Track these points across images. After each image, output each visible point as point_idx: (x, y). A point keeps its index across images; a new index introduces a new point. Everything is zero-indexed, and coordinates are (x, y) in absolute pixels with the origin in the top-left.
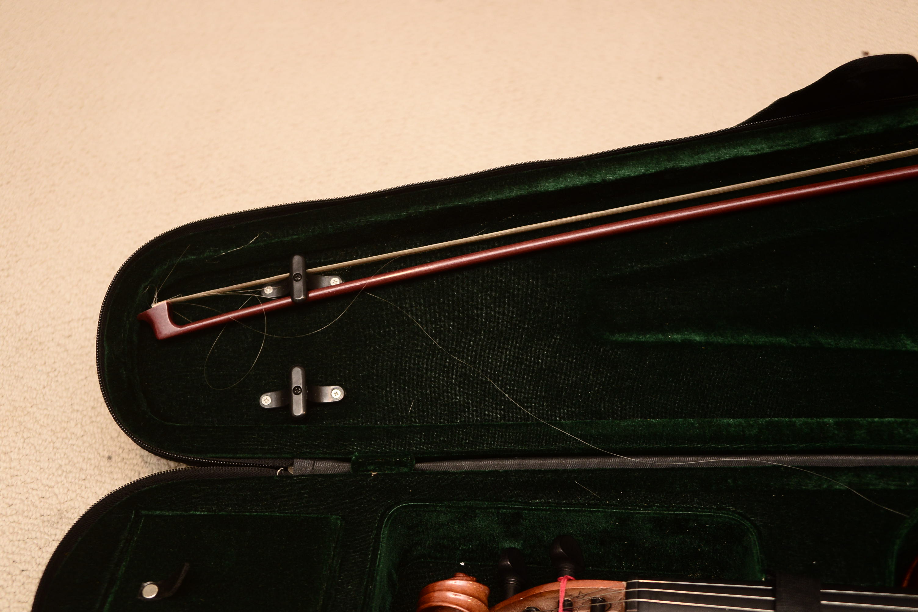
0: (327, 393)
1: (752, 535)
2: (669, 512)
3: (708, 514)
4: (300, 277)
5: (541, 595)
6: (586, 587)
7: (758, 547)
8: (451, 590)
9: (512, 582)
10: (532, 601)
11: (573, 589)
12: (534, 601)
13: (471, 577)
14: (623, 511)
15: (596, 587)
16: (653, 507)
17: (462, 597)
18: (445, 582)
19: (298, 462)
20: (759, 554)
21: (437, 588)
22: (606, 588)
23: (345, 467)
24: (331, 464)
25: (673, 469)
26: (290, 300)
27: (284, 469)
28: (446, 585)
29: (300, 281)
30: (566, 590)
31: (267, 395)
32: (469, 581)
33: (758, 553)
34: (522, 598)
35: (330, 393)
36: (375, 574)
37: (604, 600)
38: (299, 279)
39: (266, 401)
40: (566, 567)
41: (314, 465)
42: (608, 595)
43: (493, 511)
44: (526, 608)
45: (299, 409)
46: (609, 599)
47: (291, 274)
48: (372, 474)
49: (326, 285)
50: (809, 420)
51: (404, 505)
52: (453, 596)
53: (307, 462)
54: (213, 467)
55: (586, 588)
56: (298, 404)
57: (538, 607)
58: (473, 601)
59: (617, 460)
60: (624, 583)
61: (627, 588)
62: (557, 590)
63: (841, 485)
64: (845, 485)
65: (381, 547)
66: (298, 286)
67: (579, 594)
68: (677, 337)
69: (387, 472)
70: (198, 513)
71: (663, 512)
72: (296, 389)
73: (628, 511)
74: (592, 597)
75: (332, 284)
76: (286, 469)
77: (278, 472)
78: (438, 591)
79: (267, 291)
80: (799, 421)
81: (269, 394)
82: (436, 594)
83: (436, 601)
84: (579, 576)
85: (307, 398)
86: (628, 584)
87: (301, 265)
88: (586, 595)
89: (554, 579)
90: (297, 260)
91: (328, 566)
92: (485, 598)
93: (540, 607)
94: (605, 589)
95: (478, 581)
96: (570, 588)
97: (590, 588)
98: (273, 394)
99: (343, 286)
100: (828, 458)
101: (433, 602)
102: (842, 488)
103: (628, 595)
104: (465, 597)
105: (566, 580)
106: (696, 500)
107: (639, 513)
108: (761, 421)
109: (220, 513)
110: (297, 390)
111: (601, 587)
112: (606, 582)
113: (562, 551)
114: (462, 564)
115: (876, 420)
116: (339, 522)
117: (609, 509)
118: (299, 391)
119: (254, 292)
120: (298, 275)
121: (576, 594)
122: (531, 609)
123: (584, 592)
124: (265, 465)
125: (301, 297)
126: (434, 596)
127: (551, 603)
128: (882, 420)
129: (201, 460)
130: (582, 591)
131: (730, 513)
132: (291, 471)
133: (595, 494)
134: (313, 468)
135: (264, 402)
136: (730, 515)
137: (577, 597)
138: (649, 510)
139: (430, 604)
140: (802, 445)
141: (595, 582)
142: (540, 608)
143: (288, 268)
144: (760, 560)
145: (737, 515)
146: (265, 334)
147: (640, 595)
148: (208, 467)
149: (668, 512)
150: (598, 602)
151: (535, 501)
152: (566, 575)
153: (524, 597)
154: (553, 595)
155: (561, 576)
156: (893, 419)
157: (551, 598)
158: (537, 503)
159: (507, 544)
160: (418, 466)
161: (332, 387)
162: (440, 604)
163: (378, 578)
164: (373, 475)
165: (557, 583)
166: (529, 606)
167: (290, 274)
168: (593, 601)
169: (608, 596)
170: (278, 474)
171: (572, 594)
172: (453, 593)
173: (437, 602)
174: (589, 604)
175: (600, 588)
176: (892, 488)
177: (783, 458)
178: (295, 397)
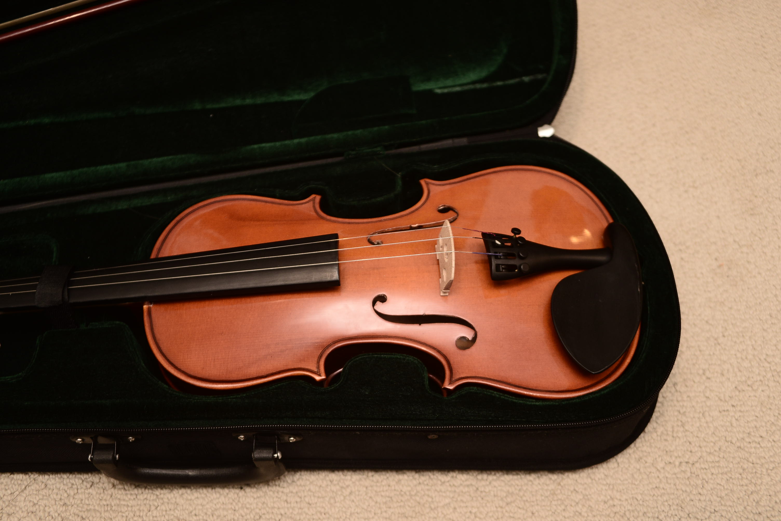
64: (125, 206)
102: (123, 208)
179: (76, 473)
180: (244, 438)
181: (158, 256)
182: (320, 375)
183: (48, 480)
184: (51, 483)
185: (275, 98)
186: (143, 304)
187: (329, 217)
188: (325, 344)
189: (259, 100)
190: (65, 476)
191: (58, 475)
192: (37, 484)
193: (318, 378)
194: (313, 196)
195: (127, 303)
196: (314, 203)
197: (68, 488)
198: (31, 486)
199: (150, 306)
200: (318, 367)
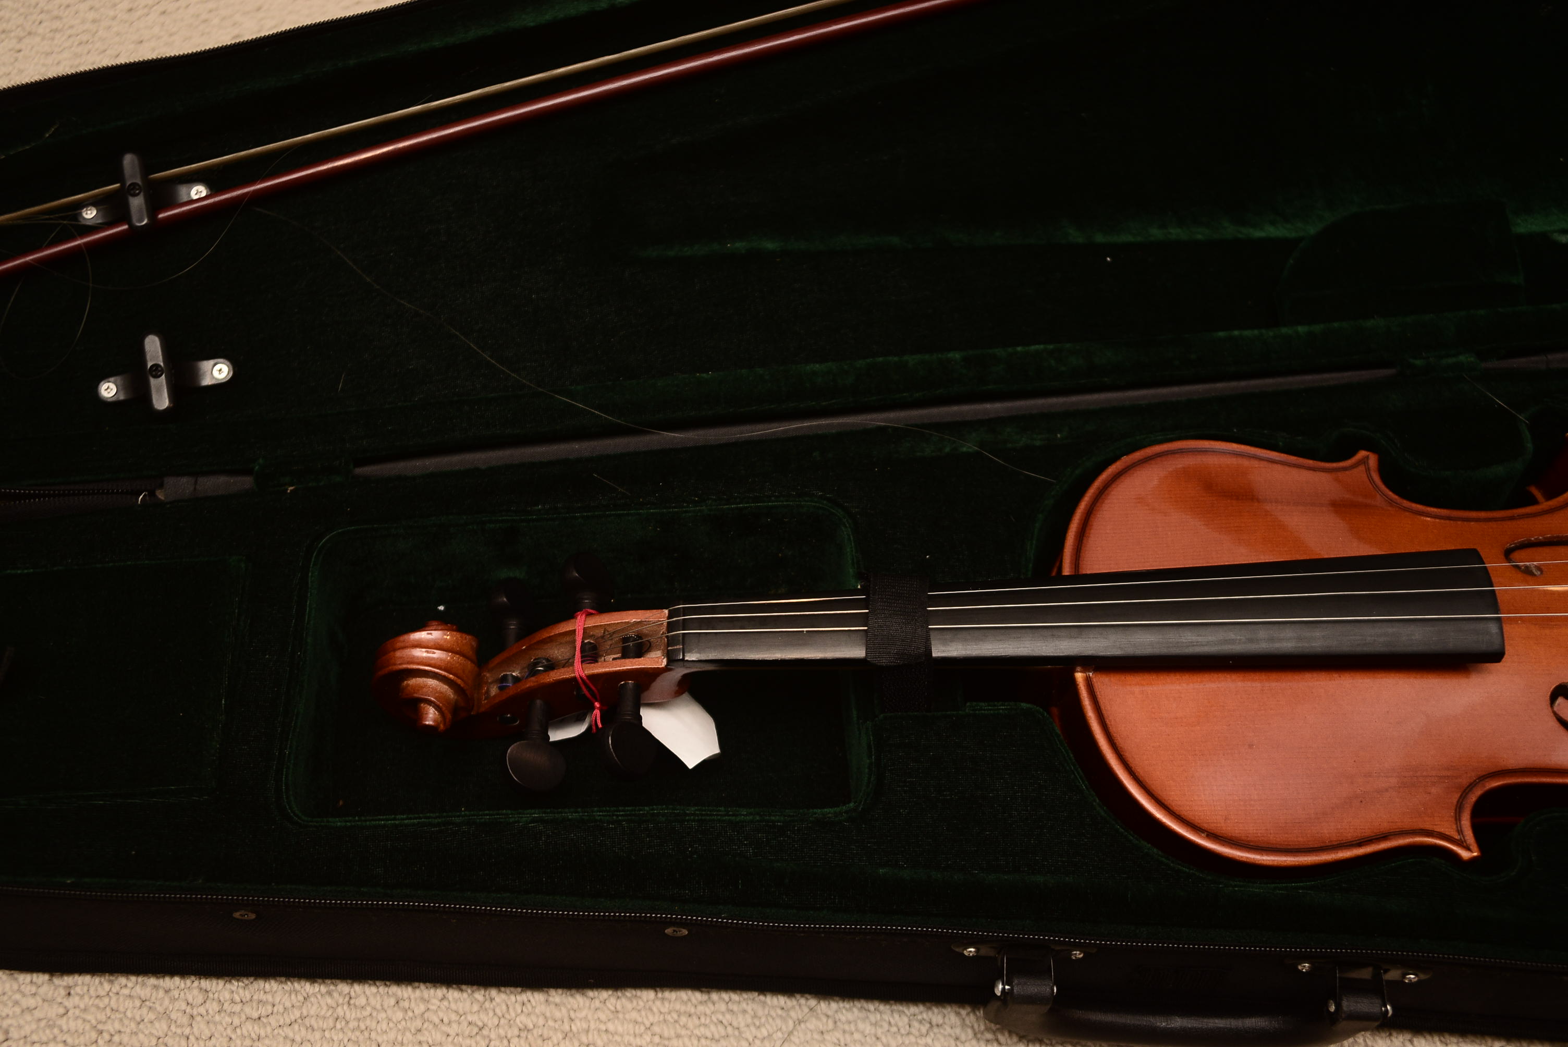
0: (206, 370)
1: (846, 527)
2: (730, 507)
3: (785, 503)
4: (138, 189)
5: (551, 639)
6: (613, 622)
7: (853, 544)
8: (419, 645)
9: (513, 626)
10: (539, 649)
11: (594, 626)
12: (542, 649)
13: (449, 625)
14: (665, 510)
15: (627, 621)
16: (707, 502)
17: (438, 654)
18: (410, 635)
19: (169, 481)
20: (854, 553)
21: (399, 645)
22: (639, 620)
23: (245, 482)
24: (222, 479)
25: (736, 445)
26: (126, 227)
27: (148, 494)
28: (411, 639)
29: (139, 197)
30: (585, 629)
31: (109, 382)
32: (446, 631)
33: (852, 551)
34: (524, 647)
35: (211, 371)
36: (305, 635)
37: (639, 636)
38: (137, 192)
39: (109, 390)
40: (586, 597)
41: (196, 483)
42: (645, 629)
43: (475, 527)
44: (532, 660)
45: (162, 401)
46: (647, 635)
47: (123, 184)
48: (287, 490)
49: (185, 199)
50: (927, 357)
51: (340, 531)
52: (425, 655)
53: (184, 480)
54: (35, 500)
55: (612, 624)
56: (159, 390)
57: (549, 656)
58: (452, 658)
59: (655, 437)
60: (666, 611)
61: (669, 617)
62: (572, 630)
63: (969, 447)
64: (974, 446)
65: (311, 594)
66: (137, 203)
67: (604, 633)
68: (740, 246)
69: (310, 484)
70: (19, 572)
71: (721, 507)
72: (154, 368)
73: (671, 510)
74: (622, 635)
75: (195, 197)
76: (152, 494)
77: (140, 498)
78: (399, 649)
79: (87, 214)
80: (911, 360)
81: (112, 379)
82: (398, 654)
83: (399, 662)
84: (603, 608)
85: (173, 382)
86: (670, 611)
87: (137, 169)
88: (614, 633)
89: (570, 615)
90: (129, 161)
91: (231, 630)
92: (471, 653)
93: (552, 656)
94: (639, 622)
95: (459, 630)
96: (590, 626)
97: (618, 623)
98: (118, 379)
99: (212, 198)
100: (955, 408)
101: (395, 664)
102: (970, 450)
103: (671, 627)
104: (441, 653)
105: (584, 616)
106: (768, 485)
107: (686, 512)
108: (860, 363)
109: (55, 569)
110: (156, 371)
111: (634, 620)
112: (640, 612)
113: (577, 575)
114: (441, 608)
115: (1019, 349)
116: (243, 565)
117: (643, 510)
118: (160, 371)
119: (63, 218)
120: (134, 185)
121: (599, 633)
122: (539, 661)
123: (611, 630)
124: (118, 491)
125: (143, 221)
126: (394, 657)
127: (566, 648)
128: (1027, 348)
129: (13, 491)
130: (608, 628)
131: (816, 499)
132: (160, 495)
133: (622, 490)
134: (195, 489)
135: (106, 392)
136: (816, 502)
137: (603, 637)
138: (701, 506)
139: (390, 667)
140: (917, 395)
141: (624, 614)
142: (553, 658)
143: (118, 176)
144: (855, 561)
145: (825, 502)
146: (91, 285)
147: (685, 625)
148: (25, 501)
149: (728, 506)
150: (631, 640)
151: (536, 508)
152: (585, 608)
153: (528, 645)
154: (568, 639)
155: (577, 612)
156: (1042, 347)
157: (566, 643)
158: (540, 510)
159: (504, 573)
160: (359, 471)
161: (212, 362)
162: (405, 666)
163: (309, 640)
164: (289, 491)
165: (573, 621)
166: (537, 657)
167: (121, 185)
168: (625, 640)
169: (645, 631)
170: (141, 502)
171: (594, 633)
172: (424, 650)
173: (400, 664)
174: (621, 645)
175: (632, 621)
176: (1038, 443)
177: (892, 415)
178: (153, 381)
179: (892, 1002)
180: (1309, 967)
181: (1078, 572)
182: (1468, 849)
183: (836, 1012)
184: (843, 1019)
185: (1229, 230)
186: (1074, 671)
187: (1406, 503)
188: (1465, 781)
189: (1201, 234)
190: (871, 1006)
191: (855, 1002)
192: (818, 1018)
193: (1465, 854)
194: (1362, 454)
195: (1049, 666)
196: (1368, 470)
197: (882, 1033)
198: (806, 1021)
199: (1089, 675)
200: (1460, 831)
